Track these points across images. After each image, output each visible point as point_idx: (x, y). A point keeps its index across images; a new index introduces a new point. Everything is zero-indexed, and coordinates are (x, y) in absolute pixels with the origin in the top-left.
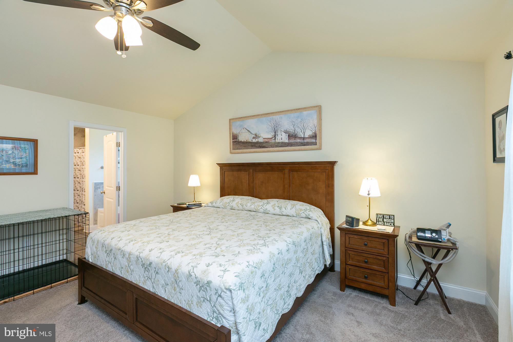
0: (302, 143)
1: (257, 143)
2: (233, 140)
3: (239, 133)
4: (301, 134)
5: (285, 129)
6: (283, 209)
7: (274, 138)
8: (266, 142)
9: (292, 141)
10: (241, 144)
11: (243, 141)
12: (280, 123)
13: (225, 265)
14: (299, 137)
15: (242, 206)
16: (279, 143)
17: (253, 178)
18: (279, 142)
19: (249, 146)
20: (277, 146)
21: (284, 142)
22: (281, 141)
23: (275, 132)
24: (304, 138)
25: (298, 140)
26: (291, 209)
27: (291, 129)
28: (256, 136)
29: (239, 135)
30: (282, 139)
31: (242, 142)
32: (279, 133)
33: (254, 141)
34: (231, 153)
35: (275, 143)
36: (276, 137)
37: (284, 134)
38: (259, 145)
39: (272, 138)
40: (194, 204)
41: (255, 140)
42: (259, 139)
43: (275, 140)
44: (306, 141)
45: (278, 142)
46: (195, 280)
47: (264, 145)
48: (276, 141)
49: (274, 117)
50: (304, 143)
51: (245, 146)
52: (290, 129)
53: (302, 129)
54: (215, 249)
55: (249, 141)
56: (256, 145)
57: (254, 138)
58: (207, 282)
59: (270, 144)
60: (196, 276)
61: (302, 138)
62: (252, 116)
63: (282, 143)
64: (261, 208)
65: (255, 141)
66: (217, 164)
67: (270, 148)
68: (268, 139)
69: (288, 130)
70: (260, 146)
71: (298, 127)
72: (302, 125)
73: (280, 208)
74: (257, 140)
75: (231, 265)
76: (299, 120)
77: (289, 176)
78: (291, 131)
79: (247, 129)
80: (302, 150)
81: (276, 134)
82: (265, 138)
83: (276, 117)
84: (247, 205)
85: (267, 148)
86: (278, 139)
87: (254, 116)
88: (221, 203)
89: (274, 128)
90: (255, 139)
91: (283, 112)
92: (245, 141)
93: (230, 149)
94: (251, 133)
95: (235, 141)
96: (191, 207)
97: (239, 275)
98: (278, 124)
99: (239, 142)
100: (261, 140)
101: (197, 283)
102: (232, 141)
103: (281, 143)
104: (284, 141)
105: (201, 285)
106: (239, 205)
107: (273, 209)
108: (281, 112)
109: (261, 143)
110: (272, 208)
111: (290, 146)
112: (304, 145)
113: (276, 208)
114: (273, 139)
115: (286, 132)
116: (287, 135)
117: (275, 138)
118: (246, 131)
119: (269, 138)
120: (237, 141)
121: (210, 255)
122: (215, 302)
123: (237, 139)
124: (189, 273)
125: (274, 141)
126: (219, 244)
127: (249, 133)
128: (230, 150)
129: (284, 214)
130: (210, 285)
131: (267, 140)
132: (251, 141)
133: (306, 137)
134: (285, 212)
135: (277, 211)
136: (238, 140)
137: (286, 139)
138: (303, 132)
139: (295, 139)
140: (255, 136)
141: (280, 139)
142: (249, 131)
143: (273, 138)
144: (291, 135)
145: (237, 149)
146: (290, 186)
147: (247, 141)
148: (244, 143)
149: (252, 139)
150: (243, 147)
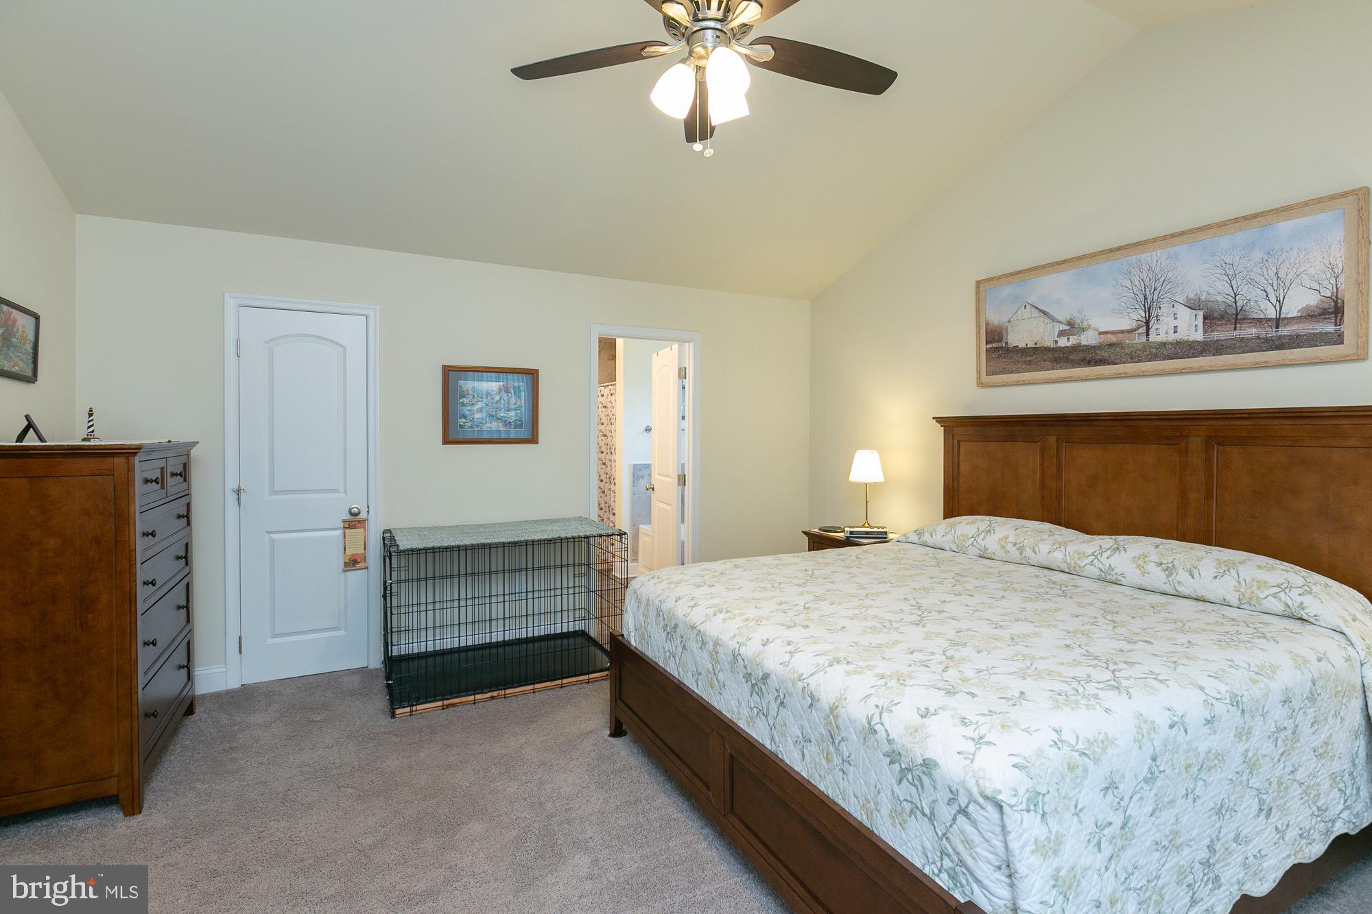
0: (1266, 340)
1: (1076, 348)
2: (989, 346)
3: (1009, 322)
4: (1264, 305)
5: (1192, 296)
6: (1182, 576)
7: (1143, 330)
8: (1111, 345)
9: (1223, 334)
10: (1017, 357)
11: (1022, 345)
12: (1170, 275)
13: (977, 722)
14: (1253, 319)
15: (1021, 549)
16: (1164, 344)
17: (1059, 464)
18: (1165, 340)
19: (1044, 361)
20: (1154, 357)
21: (1186, 342)
22: (1172, 337)
23: (1149, 309)
24: (1278, 322)
25: (1253, 331)
26: (1216, 577)
27: (1218, 292)
28: (1072, 327)
29: (1009, 327)
30: (1175, 332)
31: (1021, 348)
32: (1165, 309)
33: (1063, 342)
34: (980, 384)
35: (1148, 345)
36: (1151, 324)
37: (1185, 314)
38: (1082, 355)
39: (1132, 331)
40: (867, 533)
41: (1068, 339)
42: (1082, 337)
43: (1147, 334)
44: (1285, 331)
45: (1161, 343)
46: (887, 748)
47: (1104, 354)
48: (1153, 338)
49: (1145, 257)
50: (1280, 338)
51: (1029, 363)
52: (1212, 291)
53: (1270, 290)
54: (943, 671)
55: (1045, 345)
56: (1071, 357)
57: (1062, 333)
58: (924, 760)
59: (1127, 351)
60: (891, 737)
61: (1270, 320)
62: (1058, 263)
63: (1178, 343)
64: (1091, 563)
65: (1069, 344)
66: (934, 418)
67: (1124, 363)
68: (1120, 336)
69: (1203, 298)
70: (1084, 358)
71: (1252, 282)
72: (1272, 273)
73: (1170, 570)
74: (1073, 341)
75: (999, 728)
76: (1258, 255)
77: (1208, 460)
78: (1219, 298)
79: (1036, 308)
80: (1267, 366)
81: (1154, 313)
82: (1107, 333)
83: (1156, 258)
84: (1037, 549)
85: (1115, 364)
86: (1162, 331)
87: (1064, 262)
88: (950, 537)
89: (1142, 297)
90: (1066, 338)
91: (1182, 234)
92: (1029, 346)
93: (979, 372)
94: (1053, 319)
95: (997, 348)
96: (859, 540)
97: (1028, 765)
98: (1162, 280)
99: (1008, 349)
100: (1088, 339)
101: (894, 756)
102: (984, 347)
103: (1171, 343)
104: (1185, 338)
105: (903, 766)
106: (1009, 547)
107: (1138, 572)
108: (1173, 236)
109: (1089, 348)
110: (1134, 565)
111: (1213, 355)
112: (1280, 347)
113: (1151, 567)
114: (1140, 331)
115: (1193, 305)
116: (1201, 314)
117: (1148, 329)
118: (1036, 313)
119: (1122, 332)
120: (1002, 347)
121: (929, 684)
122: (948, 825)
123: (1000, 340)
124: (870, 723)
125: (1144, 339)
126: (951, 658)
127: (1047, 320)
128: (979, 378)
129: (1184, 590)
130: (933, 772)
131: (1113, 339)
132: (1051, 345)
133: (1289, 316)
134: (1188, 585)
135: (1156, 578)
136: (1006, 343)
137: (1196, 330)
138: (1273, 300)
139: (1238, 326)
140: (1068, 328)
141: (1167, 333)
142: (1045, 313)
143: (1138, 329)
144: (1216, 315)
145: (1003, 372)
146: (1208, 495)
147: (1037, 346)
148: (1025, 351)
149: (1056, 339)
150: (1024, 366)
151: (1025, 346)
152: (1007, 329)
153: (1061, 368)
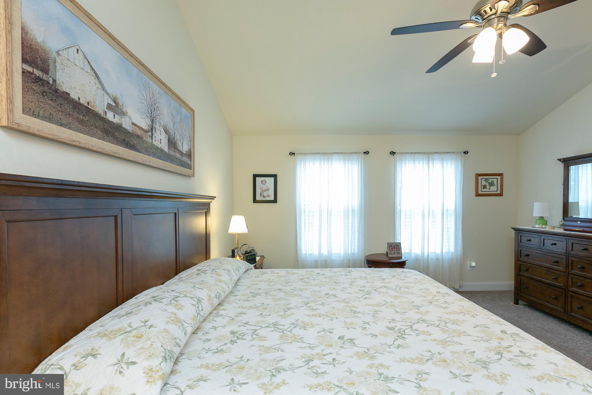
0: (180, 161)
1: (119, 127)
2: (26, 67)
3: (57, 54)
4: (180, 144)
5: (165, 124)
7: (150, 134)
8: (137, 136)
9: (172, 152)
10: (68, 108)
11: (74, 95)
12: (159, 105)
14: (178, 149)
18: (157, 146)
19: (96, 127)
21: (164, 151)
22: (160, 145)
23: (153, 121)
24: (182, 154)
25: (177, 155)
28: (116, 106)
29: (59, 61)
30: (160, 142)
31: (72, 99)
32: (157, 126)
33: (110, 116)
35: (152, 145)
36: (153, 131)
37: (163, 133)
38: (122, 136)
39: (147, 131)
41: (114, 115)
42: (123, 119)
43: (151, 138)
44: (183, 159)
47: (134, 141)
48: (153, 142)
49: (151, 83)
51: (81, 122)
52: (170, 126)
53: (181, 137)
55: (97, 110)
56: (116, 134)
57: (109, 107)
59: (145, 145)
61: (181, 151)
65: (114, 121)
67: (143, 154)
68: (141, 131)
69: (168, 128)
70: (124, 140)
71: (178, 130)
72: (181, 130)
74: (116, 119)
76: (179, 118)
78: (171, 131)
79: (88, 62)
81: (154, 125)
82: (135, 125)
83: (155, 88)
85: (140, 152)
86: (156, 139)
89: (151, 110)
90: (112, 113)
92: (82, 101)
94: (103, 87)
95: (40, 78)
99: (56, 91)
100: (126, 123)
103: (159, 149)
104: (163, 148)
109: (125, 132)
111: (169, 162)
112: (183, 166)
115: (166, 130)
116: (166, 136)
117: (152, 135)
118: (88, 69)
119: (142, 129)
120: (48, 83)
123: (46, 71)
127: (98, 84)
131: (138, 132)
132: (101, 112)
136: (54, 81)
137: (166, 145)
140: (114, 104)
142: (96, 74)
144: (171, 141)
145: (49, 119)
147: (89, 107)
148: (76, 105)
149: (106, 110)
150: (76, 124)
151: (77, 99)
152: (55, 62)
153: (109, 142)
